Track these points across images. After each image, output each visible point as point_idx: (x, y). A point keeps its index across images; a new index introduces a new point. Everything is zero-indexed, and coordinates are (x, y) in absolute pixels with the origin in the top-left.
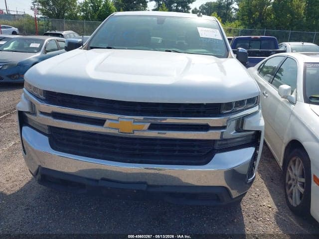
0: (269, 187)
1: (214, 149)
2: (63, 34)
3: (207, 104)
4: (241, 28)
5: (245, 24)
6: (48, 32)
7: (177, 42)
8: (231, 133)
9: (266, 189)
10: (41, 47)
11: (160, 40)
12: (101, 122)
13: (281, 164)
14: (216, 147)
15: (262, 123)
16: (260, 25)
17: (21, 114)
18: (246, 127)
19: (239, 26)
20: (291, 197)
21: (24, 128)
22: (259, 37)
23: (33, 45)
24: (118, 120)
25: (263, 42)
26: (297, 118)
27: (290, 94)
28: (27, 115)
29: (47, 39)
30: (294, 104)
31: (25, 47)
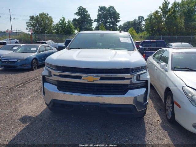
0: (158, 113)
1: (128, 88)
2: (46, 42)
3: (123, 69)
4: (147, 36)
5: (150, 33)
6: (38, 42)
7: (110, 45)
8: (134, 81)
9: (157, 114)
10: (37, 49)
11: (101, 44)
12: (80, 78)
13: (164, 101)
14: (129, 87)
15: (148, 77)
16: (159, 33)
17: (44, 77)
18: (141, 79)
19: (146, 34)
20: (168, 115)
21: (45, 84)
22: (155, 40)
23: (32, 49)
24: (87, 76)
25: (157, 43)
26: (168, 78)
27: (165, 67)
28: (46, 77)
29: (40, 45)
30: (167, 71)
31: (28, 50)
